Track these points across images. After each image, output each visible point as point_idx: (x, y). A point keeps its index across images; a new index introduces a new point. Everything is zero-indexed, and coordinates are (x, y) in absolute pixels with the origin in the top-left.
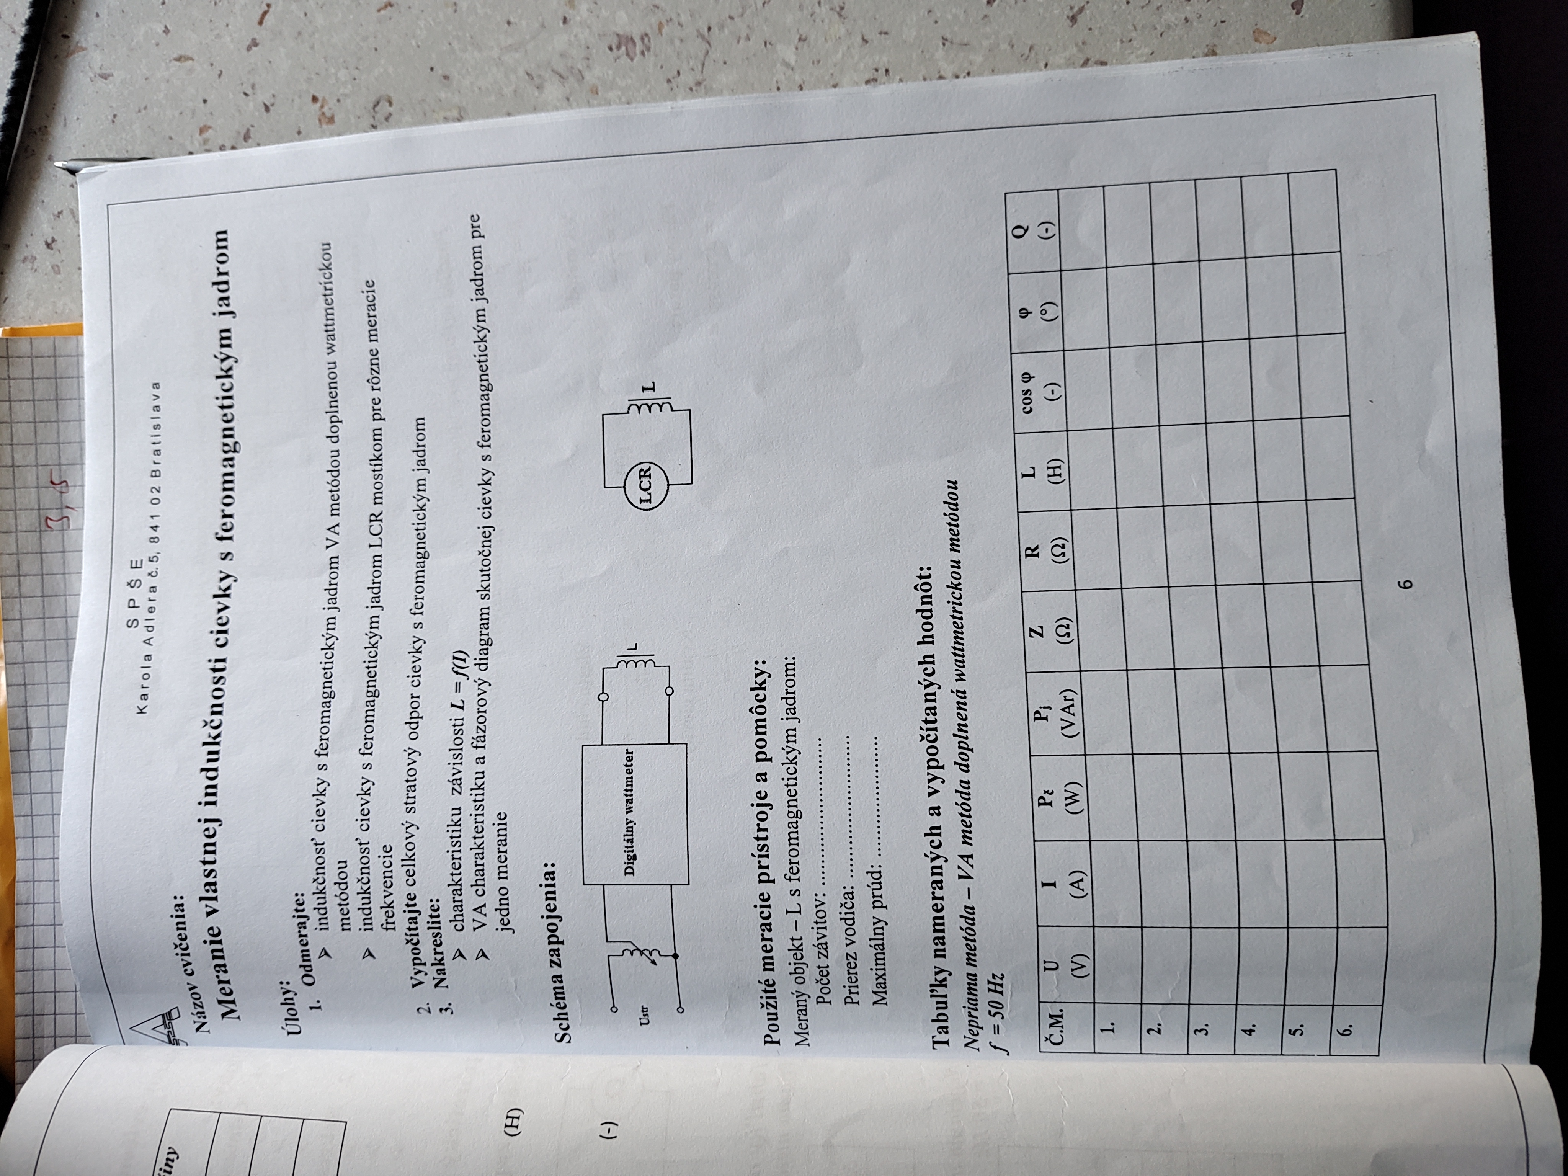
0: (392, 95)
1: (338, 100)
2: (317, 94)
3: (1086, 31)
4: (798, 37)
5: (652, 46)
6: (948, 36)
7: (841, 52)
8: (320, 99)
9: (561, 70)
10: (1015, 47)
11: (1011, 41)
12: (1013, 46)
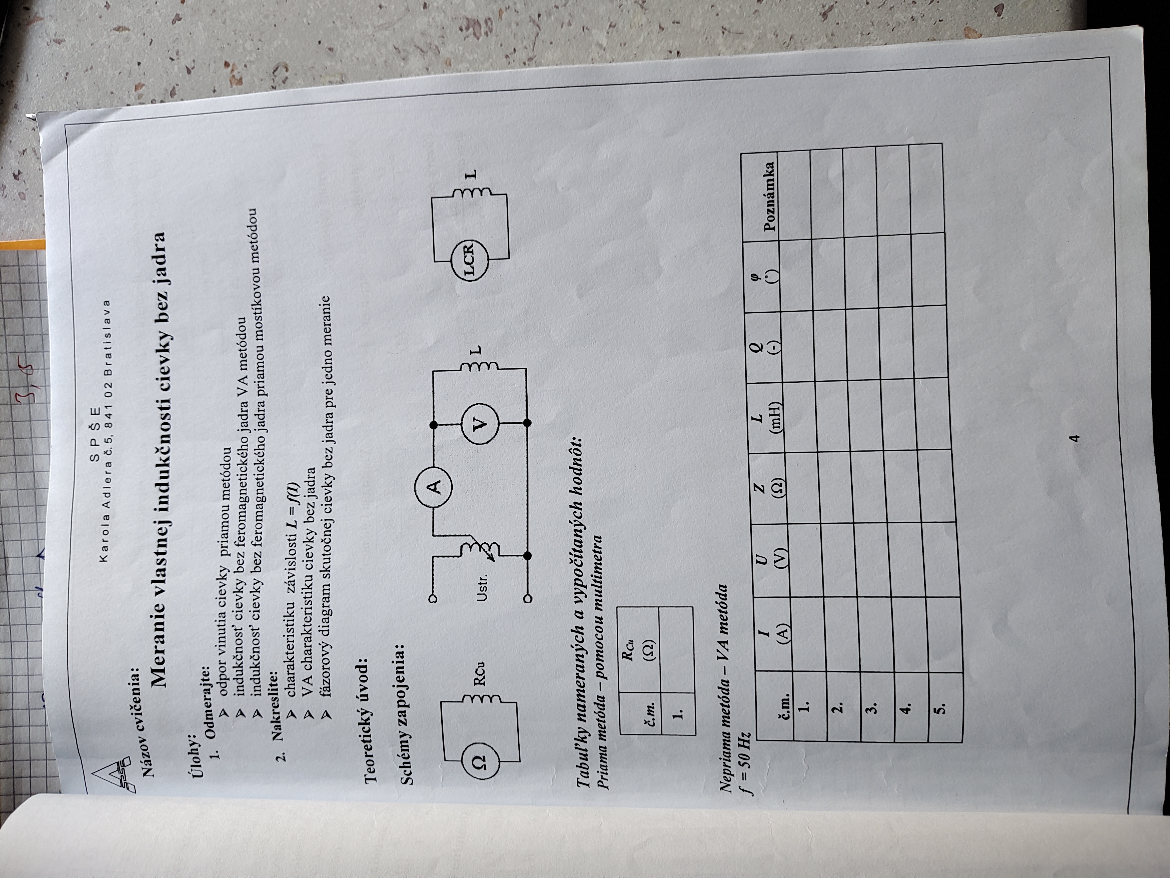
0: (288, 62)
1: (245, 66)
2: (228, 60)
3: (834, 25)
4: (609, 24)
5: (494, 28)
6: (727, 26)
7: (642, 37)
8: (231, 64)
9: (421, 46)
10: (779, 36)
11: (776, 32)
12: (777, 36)
